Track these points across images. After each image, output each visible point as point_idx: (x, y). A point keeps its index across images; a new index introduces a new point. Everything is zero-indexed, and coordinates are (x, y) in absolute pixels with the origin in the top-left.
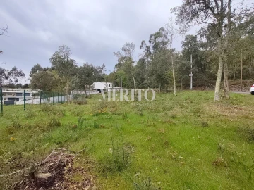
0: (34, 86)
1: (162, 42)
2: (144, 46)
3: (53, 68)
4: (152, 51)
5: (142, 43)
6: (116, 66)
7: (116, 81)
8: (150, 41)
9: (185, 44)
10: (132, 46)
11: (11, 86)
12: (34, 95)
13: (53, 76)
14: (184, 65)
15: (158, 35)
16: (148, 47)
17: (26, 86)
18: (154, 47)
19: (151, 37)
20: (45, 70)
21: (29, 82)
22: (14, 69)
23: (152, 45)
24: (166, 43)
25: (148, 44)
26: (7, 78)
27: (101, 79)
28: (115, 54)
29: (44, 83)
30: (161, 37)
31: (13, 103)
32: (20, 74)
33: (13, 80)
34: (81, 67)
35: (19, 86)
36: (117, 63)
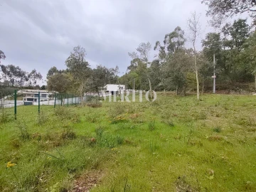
0: (50, 88)
1: (178, 42)
2: (158, 47)
3: (68, 71)
4: (167, 51)
5: (157, 44)
6: (129, 68)
7: (129, 83)
8: (165, 42)
9: (205, 43)
10: (148, 46)
11: (30, 88)
12: (50, 96)
13: (68, 78)
14: (207, 66)
15: (173, 35)
16: (162, 48)
17: (43, 88)
18: (168, 48)
19: (166, 37)
20: (60, 72)
21: (46, 84)
22: (34, 72)
23: (167, 46)
24: (182, 43)
25: (162, 45)
26: (27, 80)
27: (114, 81)
28: (130, 55)
29: (59, 85)
30: (177, 36)
31: (31, 104)
32: (39, 76)
33: (32, 82)
34: (95, 70)
35: (37, 87)
36: (130, 65)
